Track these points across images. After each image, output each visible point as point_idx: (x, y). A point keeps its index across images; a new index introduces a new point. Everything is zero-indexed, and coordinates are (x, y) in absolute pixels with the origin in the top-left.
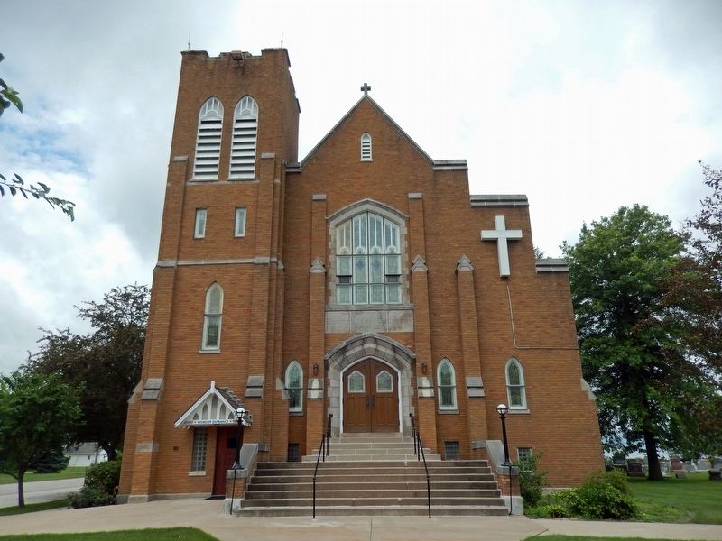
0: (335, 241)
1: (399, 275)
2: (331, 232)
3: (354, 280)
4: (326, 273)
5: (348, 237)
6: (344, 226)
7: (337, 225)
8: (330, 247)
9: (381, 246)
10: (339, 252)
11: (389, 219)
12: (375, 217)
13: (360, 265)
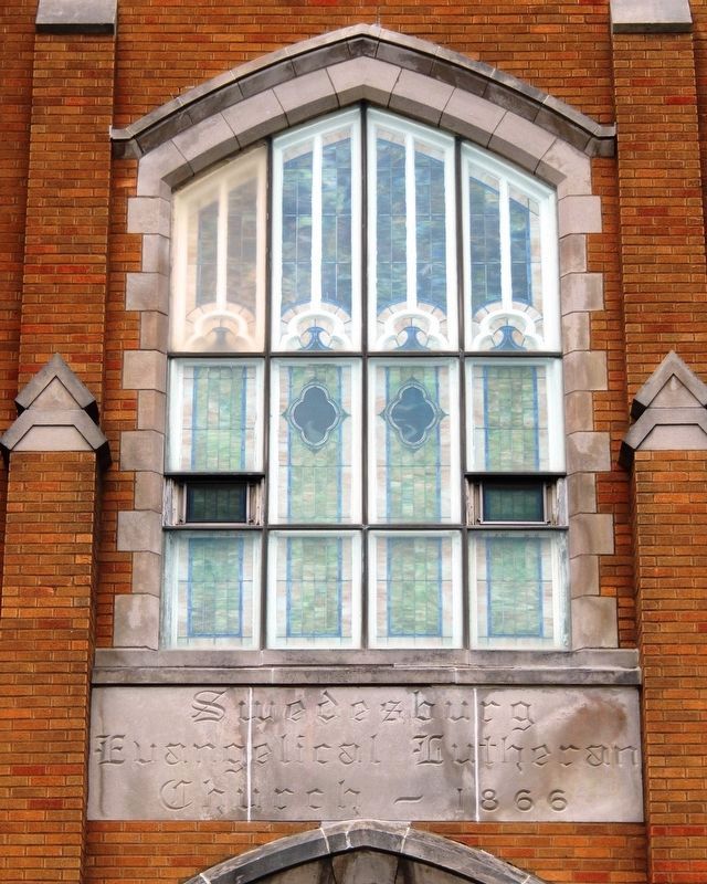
0: (164, 270)
1: (550, 480)
2: (139, 215)
3: (276, 503)
4: (105, 457)
5: (241, 249)
6: (220, 186)
7: (181, 179)
8: (131, 304)
9: (440, 303)
10: (188, 330)
11: (491, 145)
12: (411, 138)
13: (316, 415)
